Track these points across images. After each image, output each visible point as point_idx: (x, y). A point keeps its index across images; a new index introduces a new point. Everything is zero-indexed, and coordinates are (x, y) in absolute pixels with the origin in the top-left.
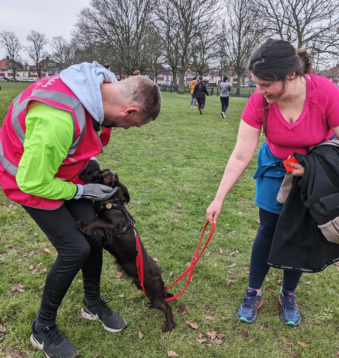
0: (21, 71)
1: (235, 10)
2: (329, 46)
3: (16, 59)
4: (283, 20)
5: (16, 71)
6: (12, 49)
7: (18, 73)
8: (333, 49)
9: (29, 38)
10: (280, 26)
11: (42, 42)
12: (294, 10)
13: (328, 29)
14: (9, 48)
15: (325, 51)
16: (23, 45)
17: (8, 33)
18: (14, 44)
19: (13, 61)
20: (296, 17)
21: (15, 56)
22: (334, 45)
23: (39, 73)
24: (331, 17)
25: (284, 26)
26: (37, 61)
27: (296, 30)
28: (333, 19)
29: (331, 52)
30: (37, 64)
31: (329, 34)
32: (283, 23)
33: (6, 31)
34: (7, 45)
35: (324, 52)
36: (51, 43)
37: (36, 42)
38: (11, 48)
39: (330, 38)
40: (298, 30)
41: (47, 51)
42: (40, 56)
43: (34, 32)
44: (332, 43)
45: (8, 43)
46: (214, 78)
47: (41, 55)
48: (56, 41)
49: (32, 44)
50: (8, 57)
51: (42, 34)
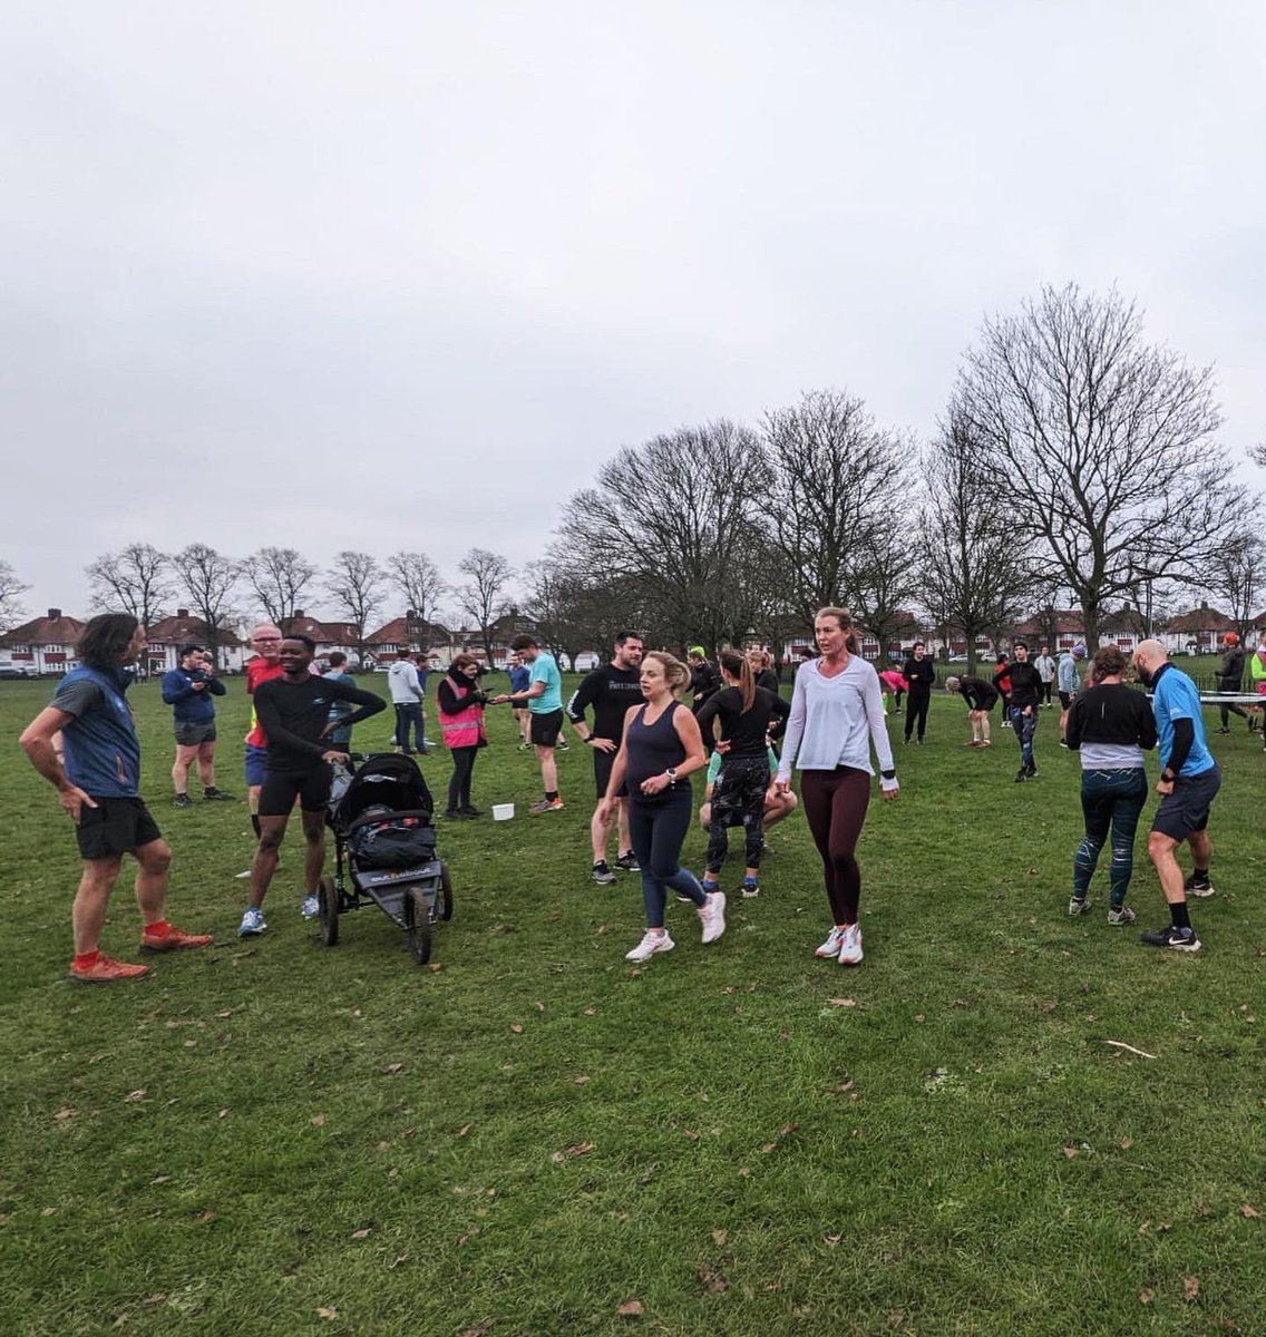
0: (443, 645)
1: (948, 488)
2: (1170, 561)
3: (430, 616)
4: (1053, 504)
5: (428, 648)
6: (421, 594)
7: (433, 651)
8: (1183, 568)
9: (466, 567)
10: (1048, 517)
11: (500, 576)
12: (1075, 479)
13: (1164, 521)
14: (412, 592)
15: (1164, 573)
16: (451, 583)
17: (413, 556)
18: (427, 582)
19: (422, 623)
20: (1080, 495)
21: (428, 610)
22: (1183, 559)
23: (487, 649)
24: (1166, 493)
25: (1055, 516)
26: (485, 619)
27: (1085, 525)
28: (1172, 499)
29: (1179, 576)
30: (484, 628)
31: (1168, 533)
32: (1053, 510)
33: (407, 552)
34: (407, 584)
35: (1160, 575)
36: (521, 576)
37: (482, 575)
38: (416, 592)
39: (1172, 543)
40: (1089, 526)
41: (511, 595)
42: (493, 608)
43: (481, 552)
44: (1176, 554)
45: (410, 580)
46: (930, 643)
47: (495, 605)
48: (534, 570)
49: (472, 580)
50: (410, 614)
51: (501, 557)
